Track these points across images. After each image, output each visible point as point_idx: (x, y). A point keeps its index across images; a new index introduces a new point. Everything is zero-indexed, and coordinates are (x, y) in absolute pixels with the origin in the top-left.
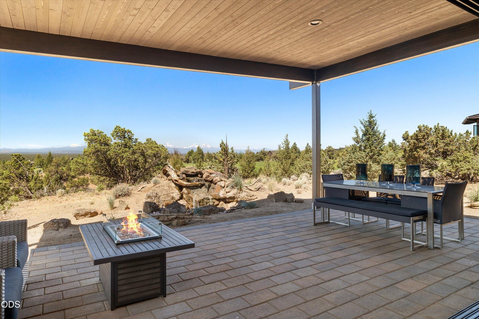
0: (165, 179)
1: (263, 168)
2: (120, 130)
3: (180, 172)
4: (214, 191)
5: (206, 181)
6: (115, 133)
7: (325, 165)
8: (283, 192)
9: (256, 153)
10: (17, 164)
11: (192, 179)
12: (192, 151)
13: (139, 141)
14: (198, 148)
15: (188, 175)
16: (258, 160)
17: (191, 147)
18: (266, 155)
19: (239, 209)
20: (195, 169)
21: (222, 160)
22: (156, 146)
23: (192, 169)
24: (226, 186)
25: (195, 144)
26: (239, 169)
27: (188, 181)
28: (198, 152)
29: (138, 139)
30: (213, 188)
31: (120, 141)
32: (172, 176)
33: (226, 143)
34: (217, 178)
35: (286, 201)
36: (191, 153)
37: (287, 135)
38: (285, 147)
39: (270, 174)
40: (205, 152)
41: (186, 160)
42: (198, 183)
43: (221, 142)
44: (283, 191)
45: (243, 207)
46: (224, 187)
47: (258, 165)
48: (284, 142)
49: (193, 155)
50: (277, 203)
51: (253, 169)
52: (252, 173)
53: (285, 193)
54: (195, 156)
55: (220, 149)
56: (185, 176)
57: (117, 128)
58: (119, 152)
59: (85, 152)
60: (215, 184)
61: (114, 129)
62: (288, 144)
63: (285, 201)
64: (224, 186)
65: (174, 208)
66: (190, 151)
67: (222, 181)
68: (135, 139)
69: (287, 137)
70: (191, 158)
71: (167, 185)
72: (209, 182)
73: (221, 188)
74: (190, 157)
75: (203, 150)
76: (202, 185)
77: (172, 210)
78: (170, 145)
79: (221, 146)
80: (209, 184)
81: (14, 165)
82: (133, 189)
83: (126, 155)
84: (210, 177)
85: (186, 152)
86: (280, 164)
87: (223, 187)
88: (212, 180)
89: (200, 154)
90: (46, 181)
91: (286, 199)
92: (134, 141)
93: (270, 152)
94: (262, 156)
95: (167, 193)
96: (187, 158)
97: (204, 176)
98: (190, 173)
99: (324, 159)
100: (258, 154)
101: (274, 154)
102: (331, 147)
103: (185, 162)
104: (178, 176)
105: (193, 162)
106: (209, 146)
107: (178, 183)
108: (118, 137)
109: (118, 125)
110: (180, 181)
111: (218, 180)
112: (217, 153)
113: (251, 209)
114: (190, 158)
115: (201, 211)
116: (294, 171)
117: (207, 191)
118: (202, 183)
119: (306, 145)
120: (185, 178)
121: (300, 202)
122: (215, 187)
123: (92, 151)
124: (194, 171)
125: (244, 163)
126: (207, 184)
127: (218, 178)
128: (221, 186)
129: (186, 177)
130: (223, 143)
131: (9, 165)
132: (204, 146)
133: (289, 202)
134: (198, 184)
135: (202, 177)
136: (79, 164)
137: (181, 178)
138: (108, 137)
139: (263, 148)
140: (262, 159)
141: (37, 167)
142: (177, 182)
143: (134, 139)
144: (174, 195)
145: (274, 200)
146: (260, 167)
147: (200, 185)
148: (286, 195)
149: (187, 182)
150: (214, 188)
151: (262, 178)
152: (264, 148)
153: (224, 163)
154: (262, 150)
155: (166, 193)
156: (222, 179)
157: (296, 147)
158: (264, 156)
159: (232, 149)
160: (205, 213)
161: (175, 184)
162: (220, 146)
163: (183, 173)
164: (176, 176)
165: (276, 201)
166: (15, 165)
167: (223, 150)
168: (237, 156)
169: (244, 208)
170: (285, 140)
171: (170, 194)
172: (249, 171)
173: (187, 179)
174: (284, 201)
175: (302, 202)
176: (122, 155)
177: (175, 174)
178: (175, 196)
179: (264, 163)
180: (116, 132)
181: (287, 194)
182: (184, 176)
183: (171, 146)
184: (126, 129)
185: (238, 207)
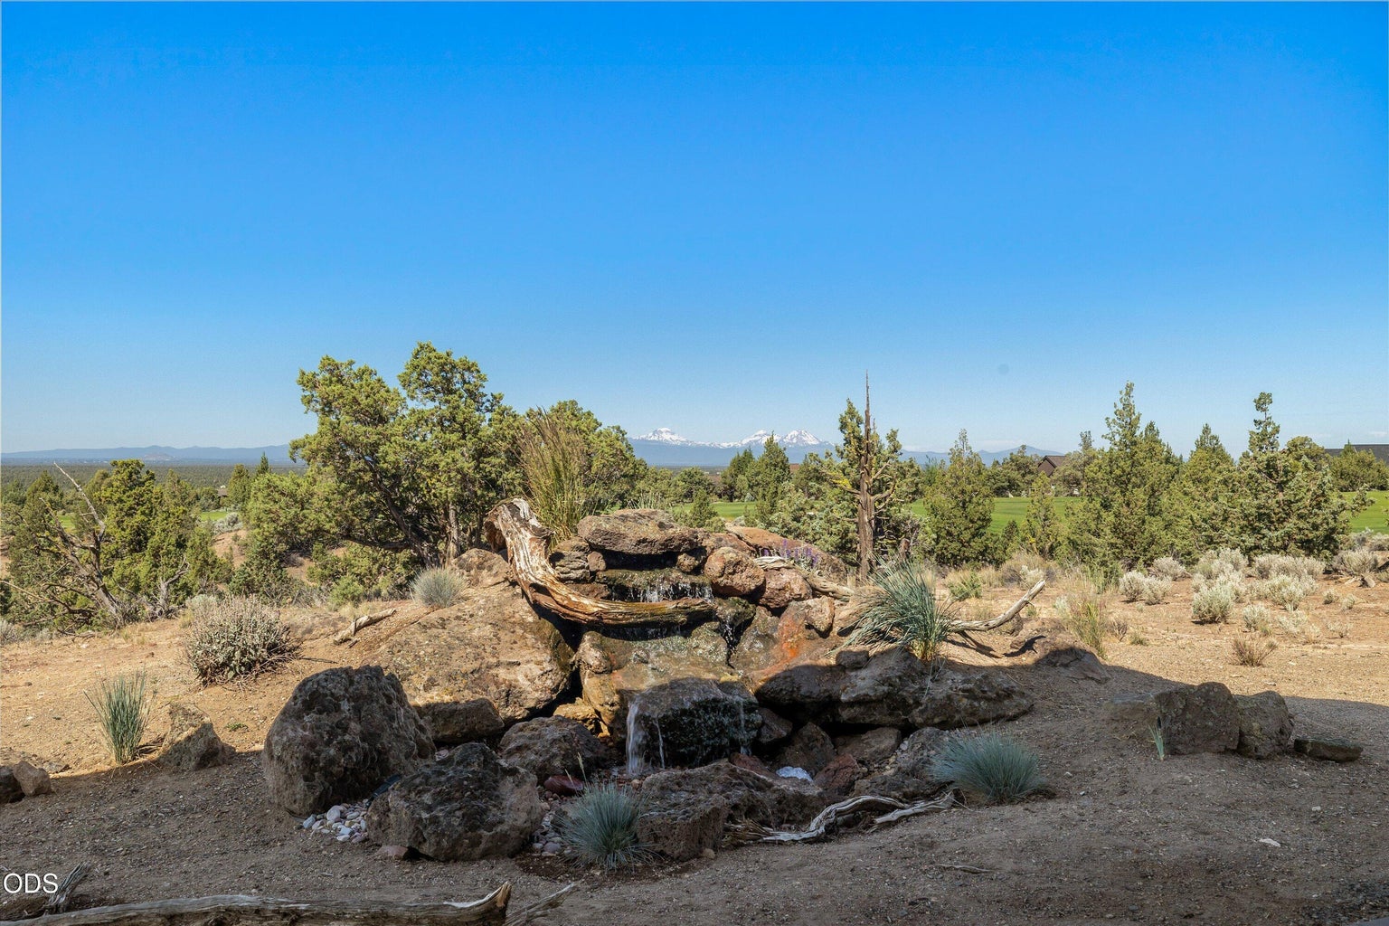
0: (496, 575)
1: (1022, 523)
2: (430, 358)
3: (575, 542)
4: (772, 652)
5: (721, 592)
6: (415, 375)
7: (1316, 514)
8: (1221, 687)
9: (988, 464)
10: (128, 497)
11: (637, 578)
12: (748, 456)
13: (504, 403)
14: (770, 443)
15: (616, 559)
16: (1000, 492)
17: (745, 442)
18: (1031, 472)
19: (911, 798)
20: (661, 525)
21: (849, 487)
22: (574, 423)
23: (644, 521)
24: (836, 629)
25: (762, 432)
26: (922, 524)
27: (620, 592)
28: (768, 460)
29: (501, 398)
30: (766, 638)
31: (430, 405)
32: (521, 565)
33: (867, 412)
34: (786, 577)
35: (1241, 749)
36: (742, 462)
37: (1130, 388)
38: (1117, 438)
39: (1052, 549)
40: (795, 460)
41: (726, 489)
42: (670, 605)
43: (846, 409)
44: (1217, 680)
45: (941, 787)
46: (824, 634)
47: (1003, 511)
48: (1115, 417)
49: (750, 471)
50: (1179, 761)
51: (983, 527)
52: (977, 545)
53: (1230, 696)
54: (757, 474)
55: (838, 439)
56: (602, 565)
57: (424, 355)
58: (421, 448)
59: (297, 448)
60: (778, 612)
61: (409, 358)
62: (1132, 426)
63: (1234, 752)
64: (830, 628)
65: (449, 800)
66: (741, 455)
67: (816, 592)
68: (491, 398)
69: (1128, 394)
70: (742, 482)
71: (492, 613)
72: (743, 596)
73: (811, 638)
74: (740, 476)
75: (787, 454)
76: (697, 620)
77: (429, 809)
78: (673, 434)
79: (843, 426)
80: (741, 609)
81: (120, 500)
82: (309, 631)
83: (450, 461)
84: (750, 571)
85: (726, 462)
86: (1098, 506)
87: (818, 631)
88: (760, 589)
89: (775, 466)
90: (197, 559)
91: (1241, 734)
92: (488, 404)
93: (1048, 462)
94: (1015, 475)
95: (476, 665)
96: (729, 480)
97: (714, 565)
98: (627, 546)
99: (1314, 488)
100: (1000, 469)
101: (1062, 468)
102: (1306, 439)
103: (720, 496)
104: (555, 558)
105: (748, 495)
106: (810, 440)
107: (554, 605)
108: (425, 390)
109: (424, 342)
110: (563, 590)
111: (797, 591)
112: (828, 455)
113: (1000, 803)
114: (738, 482)
115: (636, 827)
116: (1167, 538)
117: (721, 657)
118: (695, 603)
119: (1198, 434)
120: (601, 575)
121: (1340, 756)
122: (775, 628)
123: (319, 443)
124: (651, 537)
125: (941, 499)
126: (726, 610)
127: (792, 580)
128: (809, 627)
129: (609, 567)
130: (851, 412)
131: (106, 498)
132: (795, 441)
133: (1259, 759)
134: (670, 614)
135: (697, 570)
136: (277, 496)
137: (573, 575)
138: (388, 391)
139: (1018, 445)
140: (1012, 486)
141: (235, 508)
142: (543, 600)
143: (484, 399)
144: (520, 677)
145: (1158, 741)
146: (1010, 518)
147: (681, 618)
148: (1241, 705)
149: (609, 598)
150: (770, 636)
151: (1025, 568)
152: (1024, 447)
153: (858, 497)
154: (1015, 453)
155: (469, 667)
156: (821, 582)
157: (1156, 442)
158: (1023, 476)
159: (892, 437)
160: (659, 847)
161: (536, 607)
162: (839, 425)
163: (593, 548)
164: (544, 562)
165: (1173, 751)
166: (124, 498)
167: (854, 442)
168: (913, 471)
169: (949, 796)
170: (1120, 407)
171: (494, 671)
172: (966, 536)
173: (608, 579)
174: (1227, 751)
175: (1351, 760)
176: (432, 459)
177: (539, 551)
178: (523, 682)
179: (1026, 505)
180: (416, 367)
181: (1244, 699)
182: (596, 561)
183: (675, 437)
184: (455, 358)
185: (911, 785)
